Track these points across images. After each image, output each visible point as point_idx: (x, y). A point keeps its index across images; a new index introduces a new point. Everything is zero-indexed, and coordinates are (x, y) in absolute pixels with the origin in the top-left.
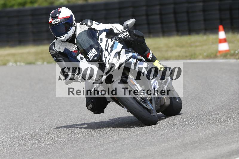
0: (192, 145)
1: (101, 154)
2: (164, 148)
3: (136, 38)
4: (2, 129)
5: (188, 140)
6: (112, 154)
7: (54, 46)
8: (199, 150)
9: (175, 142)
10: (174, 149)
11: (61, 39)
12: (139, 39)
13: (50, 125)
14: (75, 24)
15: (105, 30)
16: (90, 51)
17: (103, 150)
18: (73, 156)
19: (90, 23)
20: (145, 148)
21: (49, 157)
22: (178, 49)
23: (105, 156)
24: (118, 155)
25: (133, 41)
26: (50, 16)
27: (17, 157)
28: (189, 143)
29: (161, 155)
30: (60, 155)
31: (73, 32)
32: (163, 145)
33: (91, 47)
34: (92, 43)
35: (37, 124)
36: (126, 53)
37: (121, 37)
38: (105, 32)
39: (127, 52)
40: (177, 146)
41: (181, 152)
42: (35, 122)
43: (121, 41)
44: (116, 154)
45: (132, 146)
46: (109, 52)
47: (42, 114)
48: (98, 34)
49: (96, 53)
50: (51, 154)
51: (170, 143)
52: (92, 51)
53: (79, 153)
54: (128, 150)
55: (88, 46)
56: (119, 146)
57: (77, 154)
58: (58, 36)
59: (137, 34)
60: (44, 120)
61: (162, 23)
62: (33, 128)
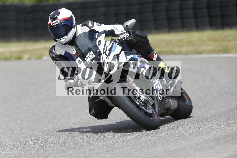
0: (224, 139)
1: (134, 147)
2: (196, 142)
3: (139, 39)
4: (36, 122)
5: (220, 134)
6: (145, 147)
7: (54, 49)
8: (231, 145)
9: (208, 136)
10: (207, 143)
11: (61, 41)
12: (143, 39)
13: (84, 119)
14: (75, 25)
15: (105, 32)
16: (88, 54)
17: (135, 144)
18: (106, 149)
19: (91, 24)
20: (178, 142)
21: (83, 150)
22: (211, 43)
23: (138, 149)
24: (150, 149)
25: (136, 42)
26: (49, 18)
27: (51, 151)
28: (222, 136)
29: (193, 149)
30: (94, 149)
31: (74, 34)
32: (196, 139)
33: (89, 50)
34: (91, 45)
35: (71, 118)
36: (126, 56)
37: (121, 39)
38: (105, 34)
39: (126, 54)
40: (210, 140)
41: (214, 146)
42: (69, 116)
43: (121, 43)
44: (149, 148)
45: (165, 140)
46: (108, 55)
47: (76, 107)
48: (97, 36)
49: (94, 56)
50: (84, 147)
51: (202, 136)
52: (90, 54)
53: (112, 146)
54: (161, 144)
55: (86, 49)
56: (152, 140)
57: (110, 148)
58: (57, 39)
59: (140, 35)
60: (77, 114)
61: (195, 17)
62: (67, 122)
